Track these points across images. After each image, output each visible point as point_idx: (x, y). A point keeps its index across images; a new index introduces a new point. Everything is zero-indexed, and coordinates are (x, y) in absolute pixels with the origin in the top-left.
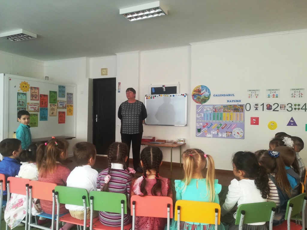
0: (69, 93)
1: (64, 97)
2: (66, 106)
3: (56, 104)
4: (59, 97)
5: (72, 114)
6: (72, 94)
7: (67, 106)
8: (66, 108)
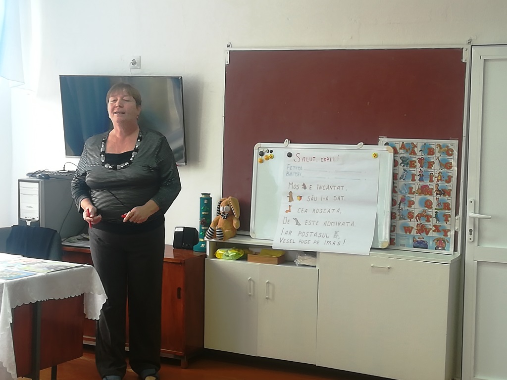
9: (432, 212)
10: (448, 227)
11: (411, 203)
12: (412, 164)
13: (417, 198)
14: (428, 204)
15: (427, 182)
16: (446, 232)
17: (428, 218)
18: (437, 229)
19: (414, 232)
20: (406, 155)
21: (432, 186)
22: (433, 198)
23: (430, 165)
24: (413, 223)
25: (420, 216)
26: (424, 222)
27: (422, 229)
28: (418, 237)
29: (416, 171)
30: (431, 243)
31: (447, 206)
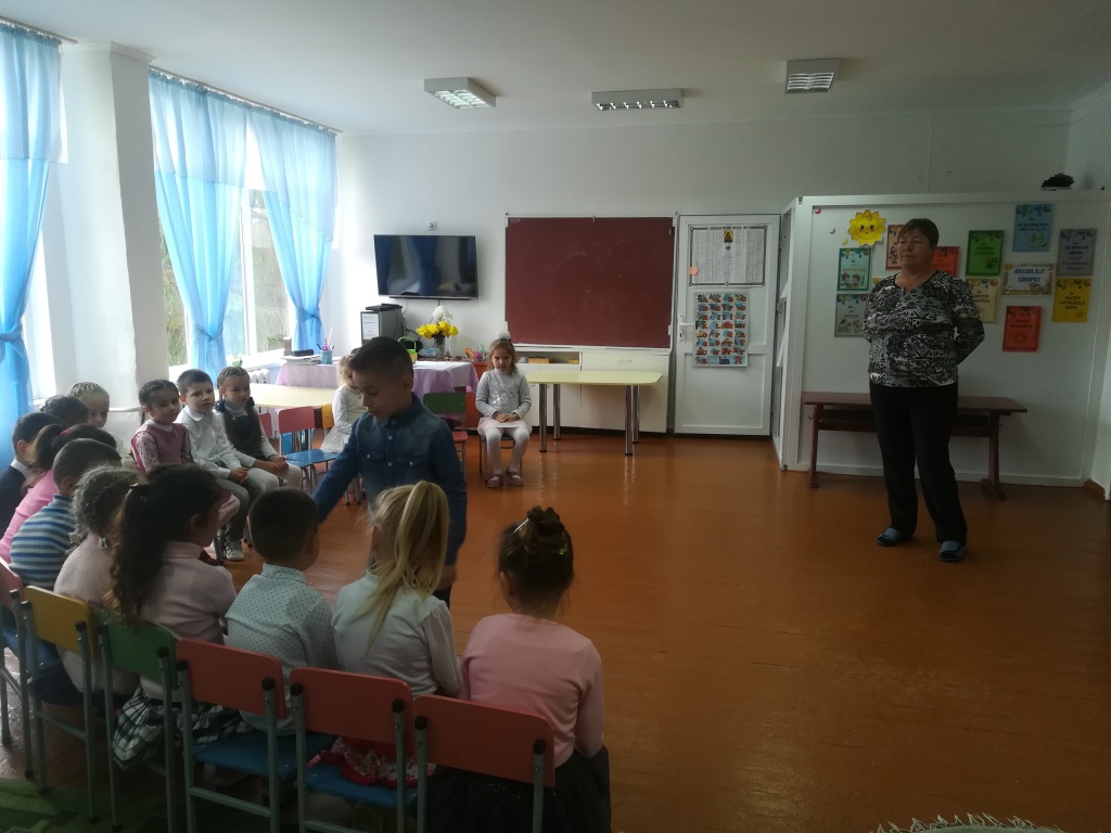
0: (1070, 231)
1: (1045, 247)
2: (1049, 285)
3: (999, 279)
4: (1014, 250)
5: (1081, 316)
6: (1089, 234)
7: (1054, 284)
8: (1048, 292)
9: (732, 340)
10: (743, 348)
11: (718, 335)
12: (718, 309)
13: (721, 331)
14: (730, 334)
15: (728, 320)
16: (742, 352)
17: (730, 344)
18: (736, 350)
19: (720, 354)
20: (714, 303)
21: (732, 322)
22: (733, 330)
23: (730, 308)
24: (719, 348)
25: (724, 343)
26: (726, 346)
27: (726, 351)
28: (723, 357)
29: (721, 313)
30: (732, 360)
31: (742, 335)
